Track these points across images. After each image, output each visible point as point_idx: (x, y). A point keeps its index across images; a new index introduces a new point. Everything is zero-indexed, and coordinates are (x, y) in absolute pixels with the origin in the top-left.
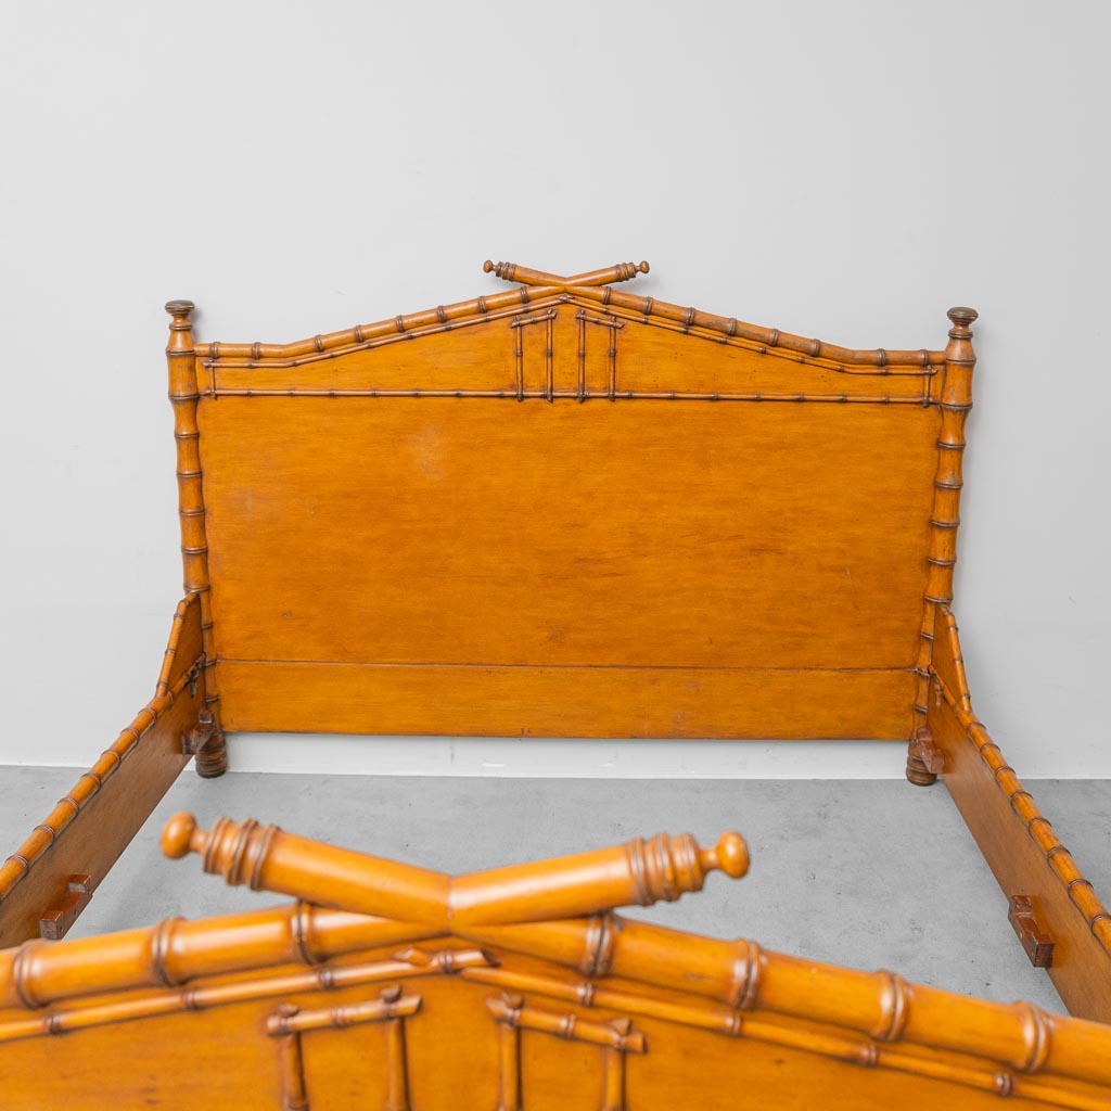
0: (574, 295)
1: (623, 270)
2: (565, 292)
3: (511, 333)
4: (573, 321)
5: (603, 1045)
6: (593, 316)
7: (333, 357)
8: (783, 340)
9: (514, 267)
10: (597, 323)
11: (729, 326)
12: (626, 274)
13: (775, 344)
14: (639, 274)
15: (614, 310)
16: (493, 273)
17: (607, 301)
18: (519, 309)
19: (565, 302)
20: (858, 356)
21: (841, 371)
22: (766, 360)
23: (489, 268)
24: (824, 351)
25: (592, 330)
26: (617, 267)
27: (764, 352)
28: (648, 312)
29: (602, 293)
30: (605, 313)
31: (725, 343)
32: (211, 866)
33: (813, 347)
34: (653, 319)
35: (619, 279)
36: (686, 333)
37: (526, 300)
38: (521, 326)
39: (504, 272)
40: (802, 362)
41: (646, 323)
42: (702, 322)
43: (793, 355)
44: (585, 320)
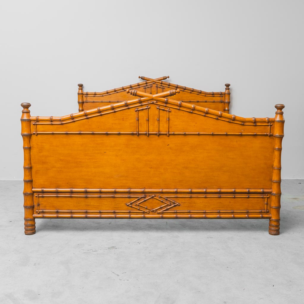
0: (155, 82)
1: (164, 78)
2: (154, 82)
3: (144, 90)
4: (155, 87)
5: (167, 111)
6: (159, 86)
7: (110, 94)
8: (194, 90)
9: (144, 77)
10: (160, 88)
11: (184, 88)
12: (165, 78)
13: (193, 91)
14: (167, 78)
15: (163, 85)
16: (140, 78)
17: (161, 83)
18: (145, 85)
19: (154, 84)
20: (208, 93)
21: (205, 96)
22: (191, 94)
23: (140, 77)
24: (202, 92)
25: (159, 89)
26: (163, 77)
27: (191, 93)
28: (169, 85)
29: (161, 82)
30: (161, 86)
31: (183, 91)
32: (131, 94)
33: (200, 91)
34: (170, 87)
35: (164, 79)
37: (146, 83)
38: (146, 88)
39: (143, 78)
40: (198, 94)
41: (169, 87)
42: (179, 87)
43: (196, 93)
44: (158, 87)
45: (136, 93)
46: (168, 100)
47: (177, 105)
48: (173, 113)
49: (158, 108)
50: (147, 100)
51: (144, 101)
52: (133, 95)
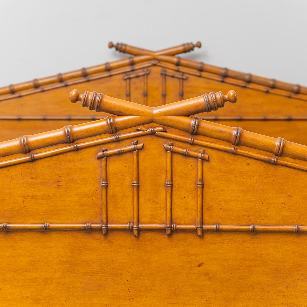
0: (160, 61)
1: (187, 47)
2: (154, 59)
3: (124, 83)
4: (159, 76)
5: (196, 158)
6: (170, 72)
7: (20, 97)
8: (278, 85)
9: (126, 45)
10: (173, 77)
11: (247, 77)
12: (188, 49)
13: (273, 87)
14: (196, 49)
15: (182, 69)
16: (113, 49)
17: (178, 64)
18: (128, 69)
19: (154, 65)
22: (269, 97)
23: (111, 46)
24: (302, 91)
25: (170, 81)
26: (184, 45)
27: (267, 92)
28: (201, 70)
29: (175, 60)
30: (178, 71)
31: (245, 87)
33: (296, 88)
34: (204, 74)
35: (185, 51)
36: (223, 82)
37: (132, 64)
38: (130, 79)
39: (121, 49)
41: (200, 76)
42: (232, 75)
43: (284, 93)
44: (166, 75)
45: (101, 101)
46: (198, 125)
47: (228, 141)
48: (215, 163)
49: (170, 150)
50: (135, 125)
51: (126, 127)
52: (92, 108)
